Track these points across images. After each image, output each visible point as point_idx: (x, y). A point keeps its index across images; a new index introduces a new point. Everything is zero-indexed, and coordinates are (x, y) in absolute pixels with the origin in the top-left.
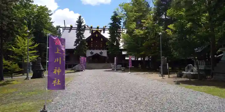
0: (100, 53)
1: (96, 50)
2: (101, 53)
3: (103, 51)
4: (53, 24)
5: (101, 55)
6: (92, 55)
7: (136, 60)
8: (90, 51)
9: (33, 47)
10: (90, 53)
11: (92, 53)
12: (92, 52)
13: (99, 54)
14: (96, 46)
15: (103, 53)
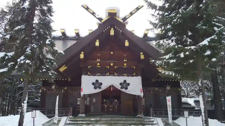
0: (121, 84)
1: (110, 74)
2: (125, 85)
3: (129, 79)
5: (124, 90)
6: (98, 90)
8: (93, 79)
10: (93, 84)
11: (97, 85)
12: (97, 81)
13: (119, 87)
14: (110, 66)
15: (129, 84)
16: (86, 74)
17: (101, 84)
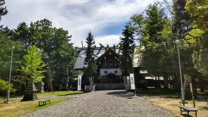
1: (110, 68)
2: (116, 72)
3: (117, 70)
4: (73, 45)
5: (116, 74)
6: (106, 74)
7: (157, 79)
8: (104, 70)
9: (41, 67)
10: (104, 72)
12: (106, 71)
13: (114, 73)
14: (110, 65)
15: (117, 72)
16: (102, 69)
17: (107, 72)
